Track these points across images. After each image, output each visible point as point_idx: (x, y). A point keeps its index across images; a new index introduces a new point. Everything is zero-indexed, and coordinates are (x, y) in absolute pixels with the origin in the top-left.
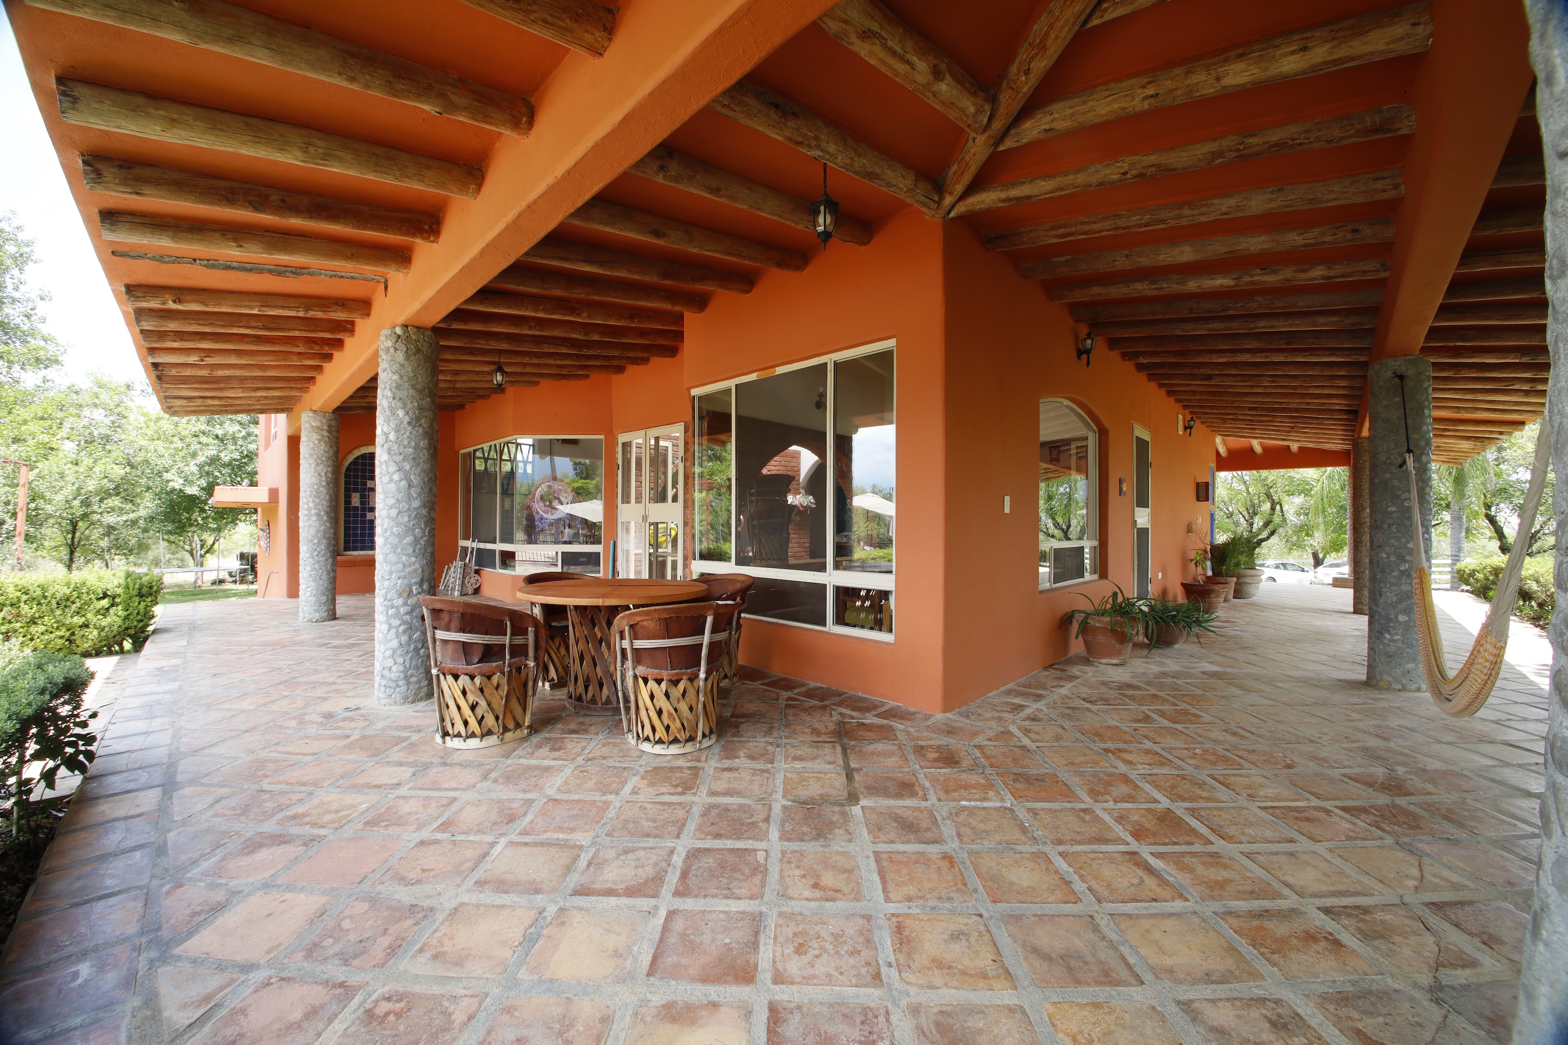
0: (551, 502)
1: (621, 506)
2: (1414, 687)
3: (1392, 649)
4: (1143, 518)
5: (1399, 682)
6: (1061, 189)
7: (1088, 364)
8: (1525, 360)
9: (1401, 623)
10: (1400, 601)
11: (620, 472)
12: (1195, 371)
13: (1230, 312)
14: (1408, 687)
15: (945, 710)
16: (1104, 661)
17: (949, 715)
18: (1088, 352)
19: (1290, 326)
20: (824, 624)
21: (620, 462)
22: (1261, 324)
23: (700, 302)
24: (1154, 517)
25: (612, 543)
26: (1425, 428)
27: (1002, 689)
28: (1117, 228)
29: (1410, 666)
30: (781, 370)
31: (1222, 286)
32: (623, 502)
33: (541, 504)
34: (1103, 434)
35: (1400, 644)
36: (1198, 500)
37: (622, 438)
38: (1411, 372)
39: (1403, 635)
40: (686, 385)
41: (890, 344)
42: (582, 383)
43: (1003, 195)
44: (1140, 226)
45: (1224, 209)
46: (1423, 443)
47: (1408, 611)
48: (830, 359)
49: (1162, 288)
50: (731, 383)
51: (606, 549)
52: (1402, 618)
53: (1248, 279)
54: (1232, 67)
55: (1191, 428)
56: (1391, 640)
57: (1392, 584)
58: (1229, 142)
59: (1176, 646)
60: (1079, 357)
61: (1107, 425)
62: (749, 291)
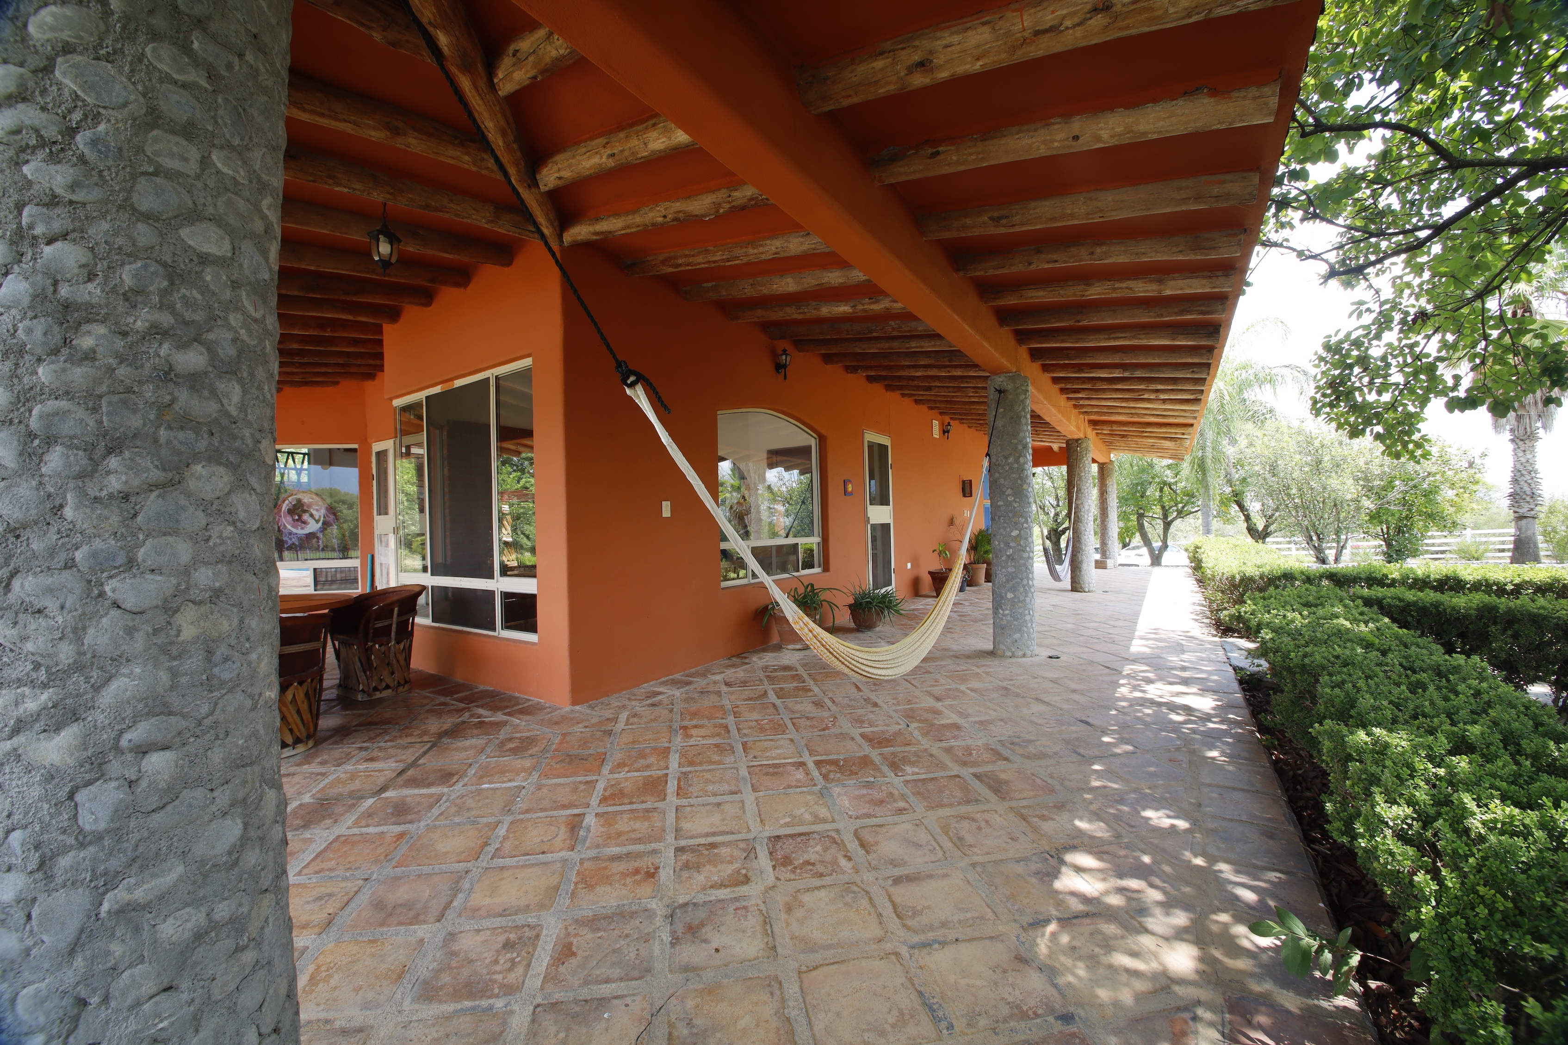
0: (300, 516)
1: (377, 518)
2: (1020, 653)
3: (1004, 622)
4: (879, 514)
5: (1009, 650)
6: (628, 227)
7: (785, 377)
8: (1127, 374)
9: (1009, 600)
10: (1008, 581)
11: (375, 482)
12: (911, 383)
13: (875, 334)
14: (1016, 654)
15: (574, 703)
16: (790, 647)
17: (577, 708)
18: (784, 366)
19: (934, 346)
20: (494, 629)
21: (374, 472)
22: (913, 344)
23: (394, 315)
24: (896, 514)
25: (369, 556)
26: (1021, 435)
27: (663, 679)
28: (709, 262)
29: (1017, 636)
30: (459, 383)
31: (845, 312)
32: (379, 514)
33: (289, 518)
34: (822, 440)
35: (1009, 618)
36: (964, 496)
37: (377, 447)
38: (1010, 387)
39: (1011, 610)
40: (387, 396)
41: (527, 362)
42: (330, 389)
43: (591, 229)
44: (723, 260)
45: (773, 249)
46: (1020, 447)
47: (1013, 590)
48: (490, 374)
49: (804, 313)
50: (421, 396)
51: (363, 564)
52: (1010, 595)
53: (860, 307)
54: (650, 134)
55: (948, 432)
56: (1004, 615)
57: (1003, 567)
58: (722, 194)
59: (877, 629)
60: (777, 371)
61: (823, 432)
62: (429, 304)
